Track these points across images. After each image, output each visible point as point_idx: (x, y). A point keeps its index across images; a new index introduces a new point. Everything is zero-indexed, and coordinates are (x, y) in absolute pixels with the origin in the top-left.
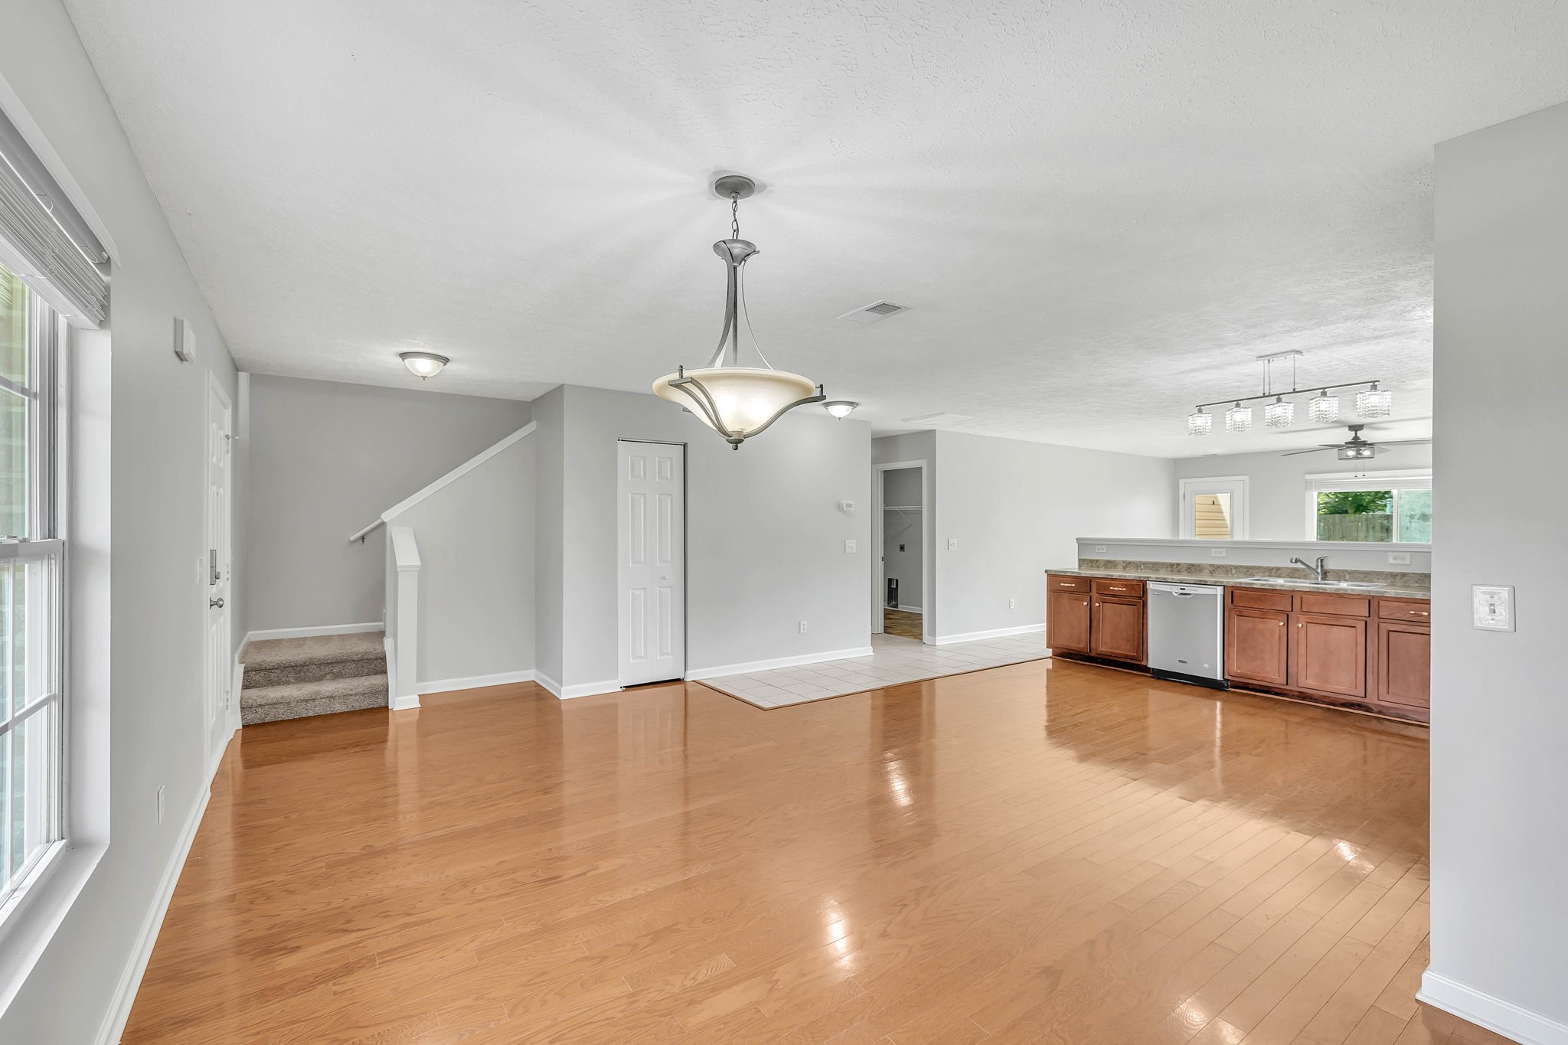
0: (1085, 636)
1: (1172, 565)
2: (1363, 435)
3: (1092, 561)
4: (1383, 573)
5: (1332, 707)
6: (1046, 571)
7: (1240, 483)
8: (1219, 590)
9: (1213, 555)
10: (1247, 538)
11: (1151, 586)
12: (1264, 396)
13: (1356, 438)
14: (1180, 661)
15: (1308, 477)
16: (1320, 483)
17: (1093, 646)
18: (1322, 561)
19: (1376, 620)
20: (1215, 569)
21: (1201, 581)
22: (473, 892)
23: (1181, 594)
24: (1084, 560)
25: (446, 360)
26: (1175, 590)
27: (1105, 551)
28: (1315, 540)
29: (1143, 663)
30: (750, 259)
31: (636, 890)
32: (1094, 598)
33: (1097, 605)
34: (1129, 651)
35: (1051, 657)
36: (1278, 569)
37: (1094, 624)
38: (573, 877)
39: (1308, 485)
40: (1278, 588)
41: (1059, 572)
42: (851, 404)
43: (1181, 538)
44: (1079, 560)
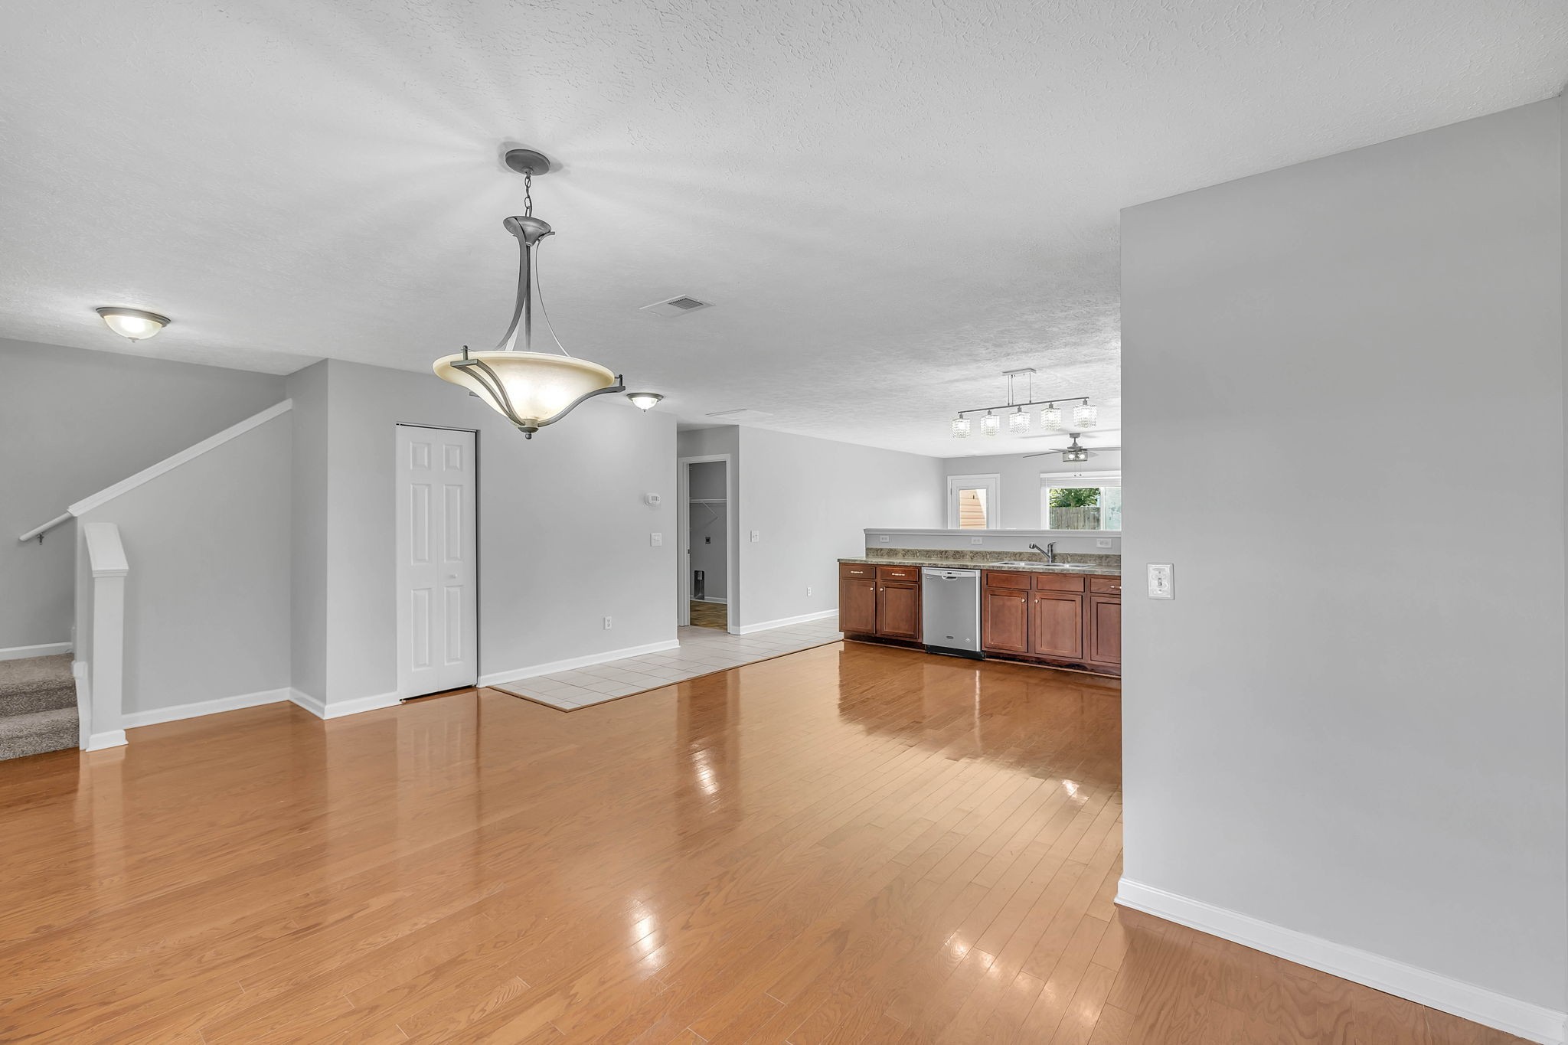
0: (871, 619)
1: (941, 552)
2: (1082, 442)
3: (877, 550)
4: (1093, 555)
5: (1059, 669)
6: (839, 560)
7: (994, 479)
8: (978, 573)
9: (973, 543)
10: (999, 528)
11: (925, 571)
12: (1009, 406)
13: (1075, 443)
14: (948, 637)
15: (1043, 476)
16: (1052, 481)
17: (878, 627)
18: (1052, 546)
19: (1089, 594)
20: (975, 555)
21: (963, 565)
22: (200, 961)
23: (948, 578)
24: (871, 549)
25: (164, 320)
26: (944, 574)
27: (888, 540)
28: (1048, 529)
29: (919, 641)
30: (546, 240)
31: (416, 924)
32: (879, 584)
33: (881, 589)
34: (907, 631)
35: (843, 640)
36: (1021, 554)
37: (879, 608)
38: (337, 922)
39: (1043, 483)
40: (1020, 570)
41: (849, 560)
42: (656, 396)
43: (949, 528)
44: (867, 549)
